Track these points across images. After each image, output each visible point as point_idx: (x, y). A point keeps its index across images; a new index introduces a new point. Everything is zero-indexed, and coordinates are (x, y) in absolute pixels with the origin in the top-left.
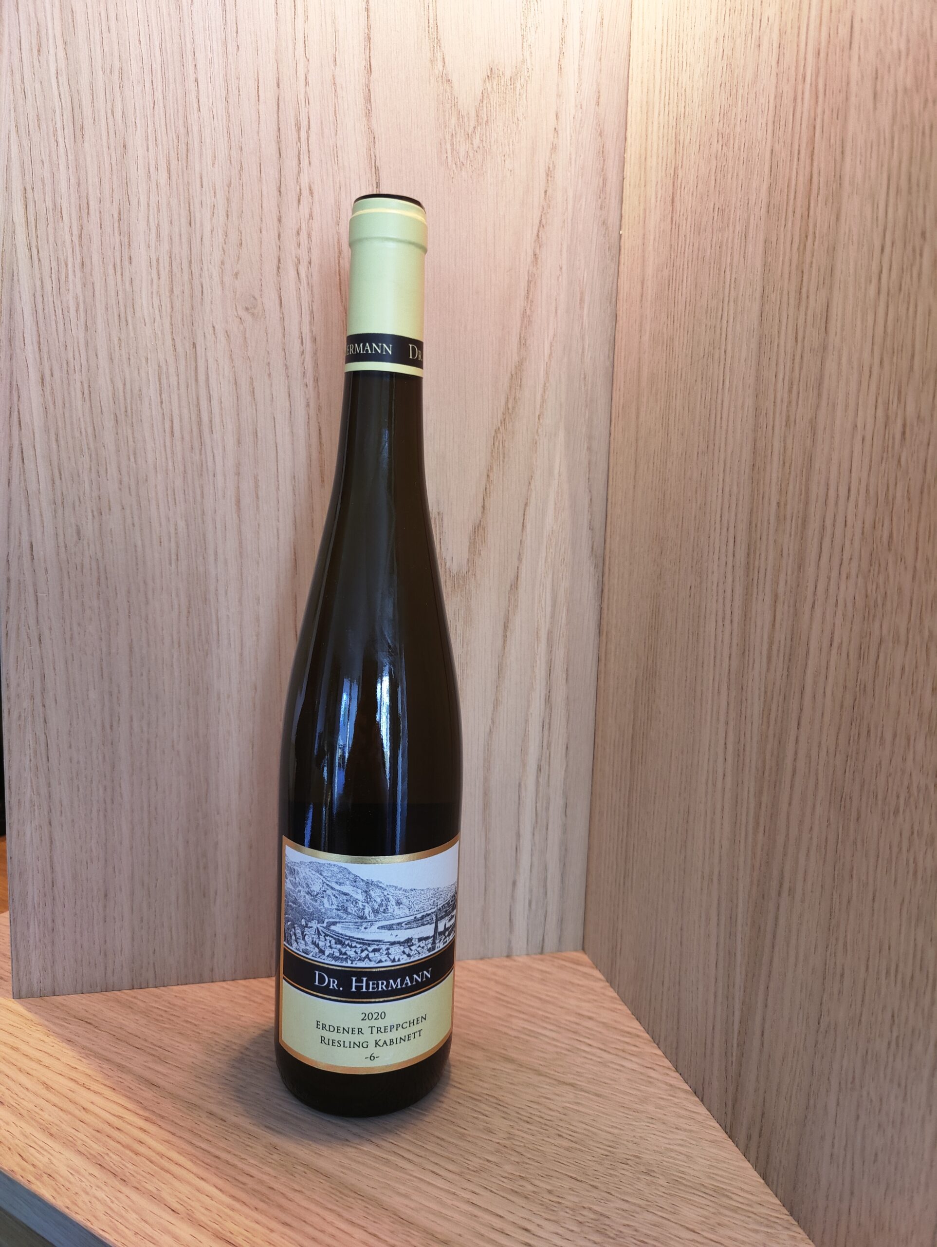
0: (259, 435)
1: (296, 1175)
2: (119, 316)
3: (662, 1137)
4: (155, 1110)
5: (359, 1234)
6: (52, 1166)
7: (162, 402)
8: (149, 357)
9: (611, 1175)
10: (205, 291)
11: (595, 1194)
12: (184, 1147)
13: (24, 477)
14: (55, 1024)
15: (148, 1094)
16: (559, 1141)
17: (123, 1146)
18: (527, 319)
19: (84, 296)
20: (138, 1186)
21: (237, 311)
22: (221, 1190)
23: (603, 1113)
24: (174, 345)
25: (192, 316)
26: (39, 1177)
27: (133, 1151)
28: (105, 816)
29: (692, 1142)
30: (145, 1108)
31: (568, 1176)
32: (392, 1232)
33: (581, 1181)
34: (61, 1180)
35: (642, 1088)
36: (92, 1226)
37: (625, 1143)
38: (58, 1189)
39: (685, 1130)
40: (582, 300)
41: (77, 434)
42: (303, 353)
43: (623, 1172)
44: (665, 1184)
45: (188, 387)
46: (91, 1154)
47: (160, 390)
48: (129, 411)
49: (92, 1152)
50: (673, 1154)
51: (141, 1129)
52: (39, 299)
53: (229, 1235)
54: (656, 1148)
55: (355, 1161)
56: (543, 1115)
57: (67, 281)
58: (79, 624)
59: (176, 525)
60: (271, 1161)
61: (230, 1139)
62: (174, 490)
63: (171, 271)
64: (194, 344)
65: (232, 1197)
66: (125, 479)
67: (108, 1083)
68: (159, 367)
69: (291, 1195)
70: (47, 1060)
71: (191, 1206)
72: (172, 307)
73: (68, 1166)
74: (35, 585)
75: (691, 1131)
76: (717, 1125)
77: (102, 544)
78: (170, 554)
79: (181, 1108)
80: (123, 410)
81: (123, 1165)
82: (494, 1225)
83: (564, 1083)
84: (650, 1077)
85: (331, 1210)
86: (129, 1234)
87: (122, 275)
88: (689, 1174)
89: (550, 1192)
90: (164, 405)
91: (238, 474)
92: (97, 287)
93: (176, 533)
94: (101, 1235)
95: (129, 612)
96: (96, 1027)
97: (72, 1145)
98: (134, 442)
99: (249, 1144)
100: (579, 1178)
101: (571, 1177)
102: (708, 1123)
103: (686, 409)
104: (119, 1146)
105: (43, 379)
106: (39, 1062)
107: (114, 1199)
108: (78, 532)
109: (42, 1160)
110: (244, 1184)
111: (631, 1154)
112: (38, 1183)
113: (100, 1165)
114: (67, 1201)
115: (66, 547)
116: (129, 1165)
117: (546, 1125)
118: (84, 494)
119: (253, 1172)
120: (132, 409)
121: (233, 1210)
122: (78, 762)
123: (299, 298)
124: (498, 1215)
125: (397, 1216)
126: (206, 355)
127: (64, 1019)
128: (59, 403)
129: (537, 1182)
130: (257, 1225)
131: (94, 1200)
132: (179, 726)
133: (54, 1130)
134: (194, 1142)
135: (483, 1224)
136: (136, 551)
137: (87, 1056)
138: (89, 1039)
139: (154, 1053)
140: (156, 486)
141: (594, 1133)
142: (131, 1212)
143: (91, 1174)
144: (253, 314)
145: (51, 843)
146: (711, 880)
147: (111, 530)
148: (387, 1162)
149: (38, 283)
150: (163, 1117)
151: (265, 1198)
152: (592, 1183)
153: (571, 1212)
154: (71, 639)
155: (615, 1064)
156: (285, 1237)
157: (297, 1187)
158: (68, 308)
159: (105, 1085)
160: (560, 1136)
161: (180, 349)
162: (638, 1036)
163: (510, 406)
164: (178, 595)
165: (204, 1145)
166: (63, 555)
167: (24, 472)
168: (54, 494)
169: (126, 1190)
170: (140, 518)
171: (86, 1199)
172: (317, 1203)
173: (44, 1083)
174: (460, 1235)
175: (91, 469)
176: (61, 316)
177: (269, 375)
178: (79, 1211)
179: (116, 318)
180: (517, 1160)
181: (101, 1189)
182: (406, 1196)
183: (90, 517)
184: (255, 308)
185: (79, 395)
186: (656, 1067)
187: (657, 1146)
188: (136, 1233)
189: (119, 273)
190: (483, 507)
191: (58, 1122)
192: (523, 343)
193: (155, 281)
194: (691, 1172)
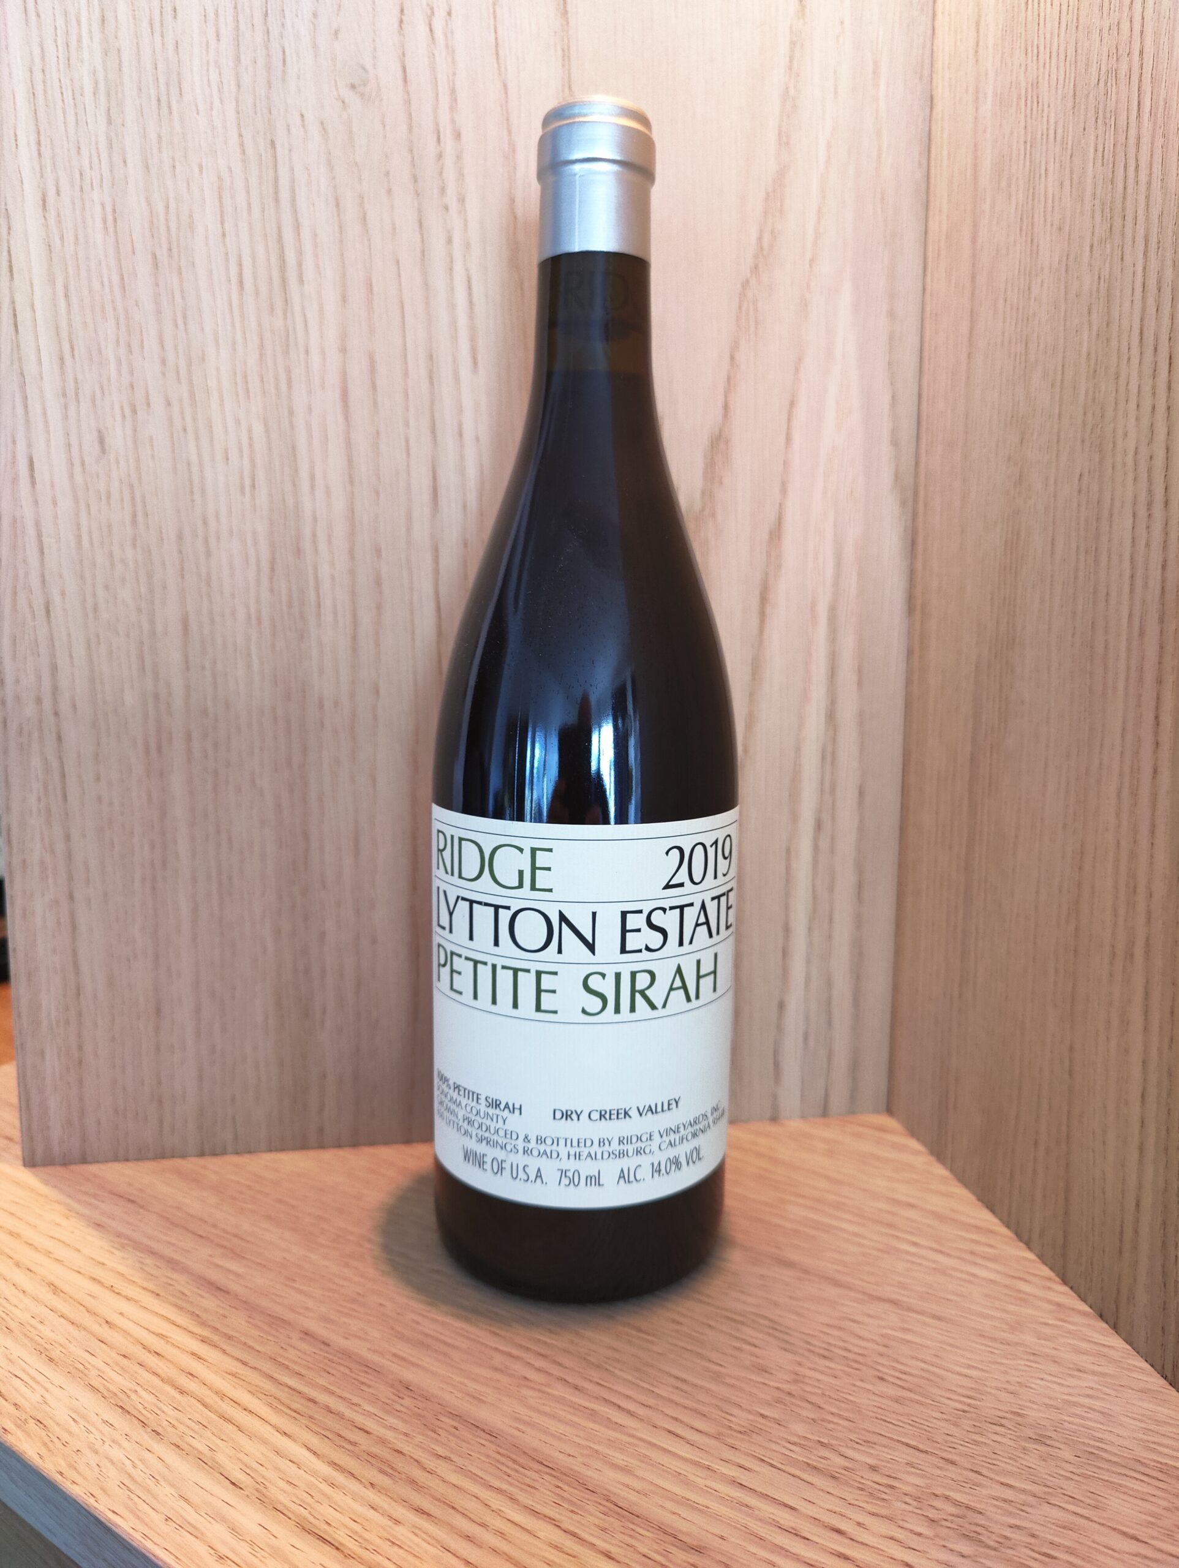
0: (375, 288)
1: (441, 1431)
2: (159, 100)
3: (1059, 1384)
4: (218, 1326)
5: (546, 1531)
6: (44, 1406)
7: (224, 235)
8: (204, 164)
9: (976, 1443)
10: (288, 58)
11: (952, 1472)
12: (261, 1384)
13: (19, 354)
14: (79, 1202)
15: (210, 1303)
16: (881, 1388)
17: (162, 1380)
18: (790, 103)
19: (105, 70)
20: (180, 1443)
21: (337, 89)
22: (315, 1453)
23: (951, 1345)
24: (242, 145)
25: (268, 98)
26: (21, 1424)
27: (177, 1388)
28: (154, 888)
29: (1108, 1391)
30: (204, 1324)
31: (903, 1443)
32: (604, 1530)
33: (926, 1452)
34: (57, 1429)
35: (1012, 1308)
36: (96, 1505)
37: (993, 1391)
38: (50, 1444)
39: (1094, 1373)
40: (876, 73)
41: (96, 286)
42: (440, 156)
43: (998, 1438)
44: (1072, 1459)
45: (263, 211)
46: (109, 1390)
47: (222, 216)
48: (175, 250)
49: (111, 1387)
50: (1079, 1411)
51: (193, 1354)
52: (38, 76)
53: (326, 1527)
54: (1047, 1401)
55: (539, 1411)
56: (850, 1347)
57: (79, 47)
58: (107, 587)
59: (250, 431)
60: (399, 1408)
61: (334, 1372)
62: (245, 377)
63: (237, 28)
64: (273, 143)
65: (334, 1464)
66: (171, 357)
67: (150, 1286)
68: (220, 178)
69: (431, 1463)
70: (61, 1252)
71: (263, 1477)
72: (239, 86)
73: (71, 1409)
74: (38, 524)
75: (1104, 1375)
76: (1146, 1366)
77: (138, 460)
78: (242, 478)
79: (260, 1324)
80: (165, 246)
81: (160, 1409)
82: (782, 1522)
83: (880, 1299)
84: (1019, 1291)
85: (499, 1490)
86: (157, 1519)
87: (162, 36)
88: (1112, 1443)
89: (874, 1468)
90: (228, 239)
91: (343, 350)
92: (125, 57)
93: (251, 445)
94: (110, 1521)
95: (182, 569)
96: (142, 1207)
97: (81, 1375)
98: (183, 298)
99: (365, 1380)
100: (921, 1447)
101: (907, 1445)
102: (1131, 1362)
103: (1067, 183)
104: (157, 1381)
105: (44, 201)
106: (48, 1254)
107: (137, 1462)
108: (102, 441)
109: (29, 1397)
110: (355, 1444)
111: (1006, 1409)
112: (19, 1433)
113: (121, 1407)
114: (63, 1463)
115: (83, 464)
116: (169, 1410)
117: (856, 1361)
118: (109, 380)
119: (370, 1425)
120: (178, 246)
121: (332, 1485)
122: (111, 804)
123: (433, 68)
124: (786, 1505)
125: (611, 1502)
126: (290, 160)
127: (95, 1196)
128: (70, 238)
129: (850, 1453)
130: (372, 1511)
131: (105, 1463)
132: (261, 749)
133: (56, 1353)
134: (276, 1376)
135: (761, 1520)
136: (190, 472)
137: (123, 1247)
138: (128, 1223)
139: (225, 1243)
140: (218, 369)
141: (938, 1376)
142: (163, 1483)
143: (106, 1422)
144: (362, 95)
145: (74, 927)
146: (1130, 956)
147: (151, 438)
148: (593, 1414)
149: (37, 51)
150: (230, 1338)
151: (387, 1469)
152: (944, 1455)
153: (915, 1503)
154: (96, 609)
155: (961, 1271)
156: (419, 1533)
157: (441, 1451)
158: (82, 88)
159: (145, 1289)
160: (882, 1379)
161: (250, 151)
162: (991, 1232)
163: (765, 244)
164: (255, 543)
165: (293, 1382)
166: (79, 479)
167: (18, 346)
168: (64, 381)
169: (158, 1448)
170: (195, 420)
171: (93, 1459)
172: (474, 1477)
173: (51, 1284)
174: (722, 1538)
175: (118, 341)
176: (71, 101)
177: (389, 191)
178: (79, 1479)
179: (154, 102)
180: (811, 1415)
181: (119, 1445)
182: (626, 1470)
183: (118, 417)
184: (365, 85)
185: (99, 224)
186: (1028, 1277)
187: (1050, 1398)
188: (168, 1519)
189: (157, 34)
190: (726, 407)
191: (62, 1341)
192: (784, 141)
193: (213, 44)
194: (1118, 1441)
